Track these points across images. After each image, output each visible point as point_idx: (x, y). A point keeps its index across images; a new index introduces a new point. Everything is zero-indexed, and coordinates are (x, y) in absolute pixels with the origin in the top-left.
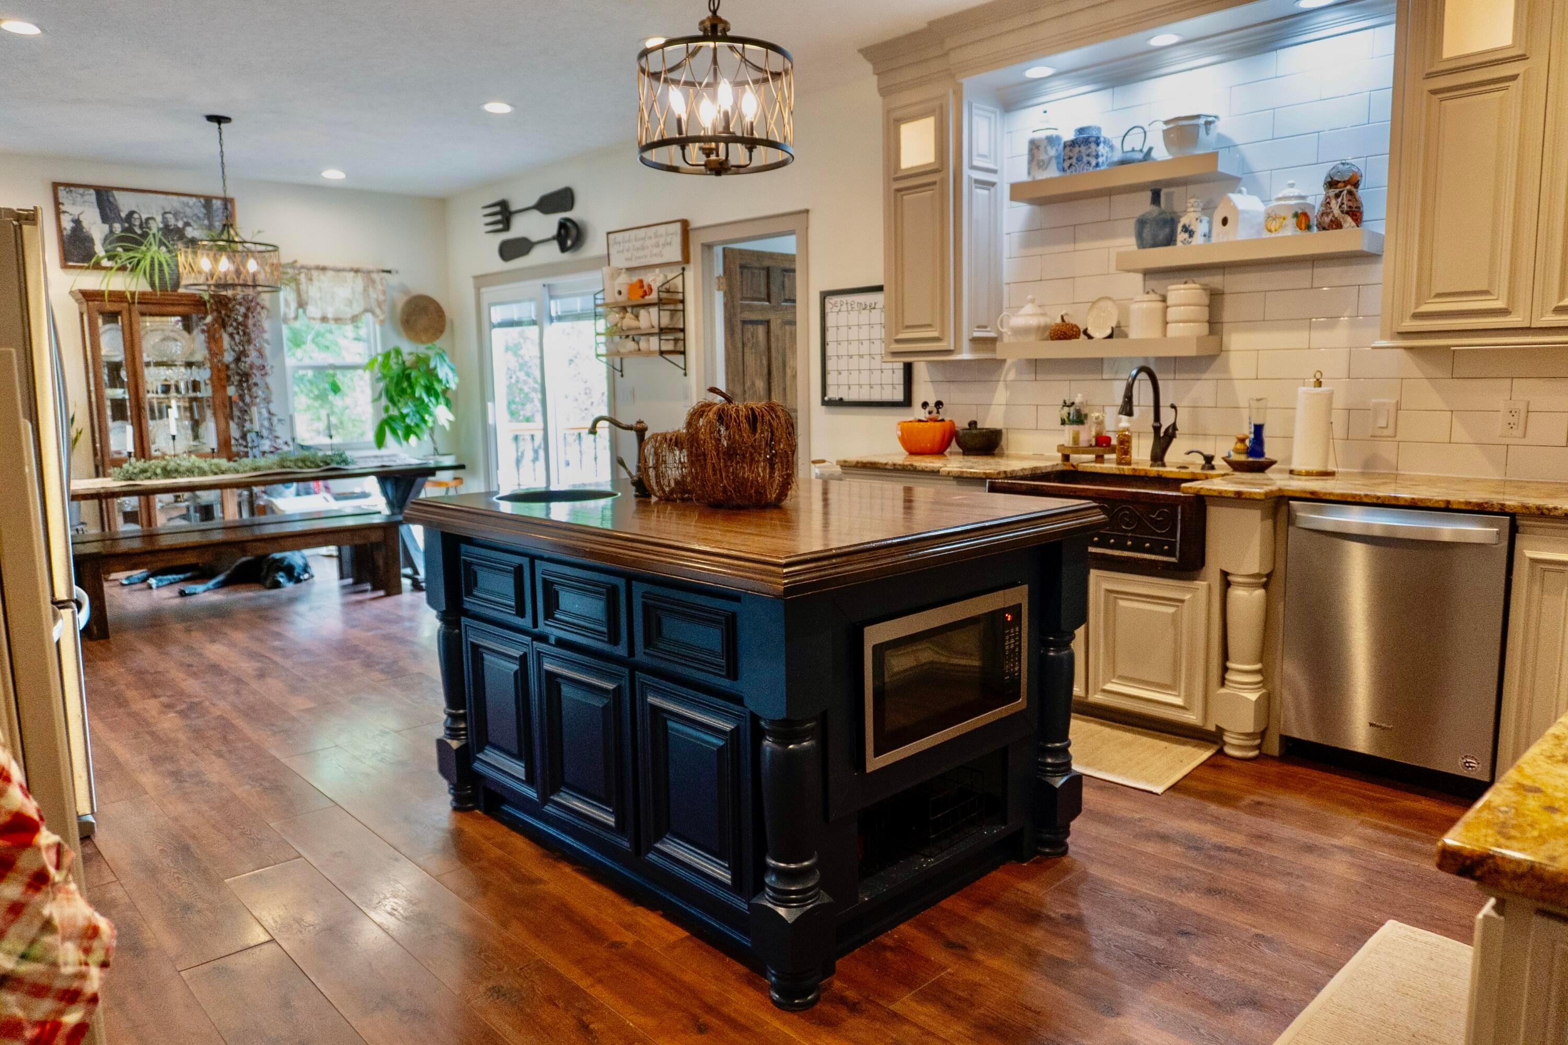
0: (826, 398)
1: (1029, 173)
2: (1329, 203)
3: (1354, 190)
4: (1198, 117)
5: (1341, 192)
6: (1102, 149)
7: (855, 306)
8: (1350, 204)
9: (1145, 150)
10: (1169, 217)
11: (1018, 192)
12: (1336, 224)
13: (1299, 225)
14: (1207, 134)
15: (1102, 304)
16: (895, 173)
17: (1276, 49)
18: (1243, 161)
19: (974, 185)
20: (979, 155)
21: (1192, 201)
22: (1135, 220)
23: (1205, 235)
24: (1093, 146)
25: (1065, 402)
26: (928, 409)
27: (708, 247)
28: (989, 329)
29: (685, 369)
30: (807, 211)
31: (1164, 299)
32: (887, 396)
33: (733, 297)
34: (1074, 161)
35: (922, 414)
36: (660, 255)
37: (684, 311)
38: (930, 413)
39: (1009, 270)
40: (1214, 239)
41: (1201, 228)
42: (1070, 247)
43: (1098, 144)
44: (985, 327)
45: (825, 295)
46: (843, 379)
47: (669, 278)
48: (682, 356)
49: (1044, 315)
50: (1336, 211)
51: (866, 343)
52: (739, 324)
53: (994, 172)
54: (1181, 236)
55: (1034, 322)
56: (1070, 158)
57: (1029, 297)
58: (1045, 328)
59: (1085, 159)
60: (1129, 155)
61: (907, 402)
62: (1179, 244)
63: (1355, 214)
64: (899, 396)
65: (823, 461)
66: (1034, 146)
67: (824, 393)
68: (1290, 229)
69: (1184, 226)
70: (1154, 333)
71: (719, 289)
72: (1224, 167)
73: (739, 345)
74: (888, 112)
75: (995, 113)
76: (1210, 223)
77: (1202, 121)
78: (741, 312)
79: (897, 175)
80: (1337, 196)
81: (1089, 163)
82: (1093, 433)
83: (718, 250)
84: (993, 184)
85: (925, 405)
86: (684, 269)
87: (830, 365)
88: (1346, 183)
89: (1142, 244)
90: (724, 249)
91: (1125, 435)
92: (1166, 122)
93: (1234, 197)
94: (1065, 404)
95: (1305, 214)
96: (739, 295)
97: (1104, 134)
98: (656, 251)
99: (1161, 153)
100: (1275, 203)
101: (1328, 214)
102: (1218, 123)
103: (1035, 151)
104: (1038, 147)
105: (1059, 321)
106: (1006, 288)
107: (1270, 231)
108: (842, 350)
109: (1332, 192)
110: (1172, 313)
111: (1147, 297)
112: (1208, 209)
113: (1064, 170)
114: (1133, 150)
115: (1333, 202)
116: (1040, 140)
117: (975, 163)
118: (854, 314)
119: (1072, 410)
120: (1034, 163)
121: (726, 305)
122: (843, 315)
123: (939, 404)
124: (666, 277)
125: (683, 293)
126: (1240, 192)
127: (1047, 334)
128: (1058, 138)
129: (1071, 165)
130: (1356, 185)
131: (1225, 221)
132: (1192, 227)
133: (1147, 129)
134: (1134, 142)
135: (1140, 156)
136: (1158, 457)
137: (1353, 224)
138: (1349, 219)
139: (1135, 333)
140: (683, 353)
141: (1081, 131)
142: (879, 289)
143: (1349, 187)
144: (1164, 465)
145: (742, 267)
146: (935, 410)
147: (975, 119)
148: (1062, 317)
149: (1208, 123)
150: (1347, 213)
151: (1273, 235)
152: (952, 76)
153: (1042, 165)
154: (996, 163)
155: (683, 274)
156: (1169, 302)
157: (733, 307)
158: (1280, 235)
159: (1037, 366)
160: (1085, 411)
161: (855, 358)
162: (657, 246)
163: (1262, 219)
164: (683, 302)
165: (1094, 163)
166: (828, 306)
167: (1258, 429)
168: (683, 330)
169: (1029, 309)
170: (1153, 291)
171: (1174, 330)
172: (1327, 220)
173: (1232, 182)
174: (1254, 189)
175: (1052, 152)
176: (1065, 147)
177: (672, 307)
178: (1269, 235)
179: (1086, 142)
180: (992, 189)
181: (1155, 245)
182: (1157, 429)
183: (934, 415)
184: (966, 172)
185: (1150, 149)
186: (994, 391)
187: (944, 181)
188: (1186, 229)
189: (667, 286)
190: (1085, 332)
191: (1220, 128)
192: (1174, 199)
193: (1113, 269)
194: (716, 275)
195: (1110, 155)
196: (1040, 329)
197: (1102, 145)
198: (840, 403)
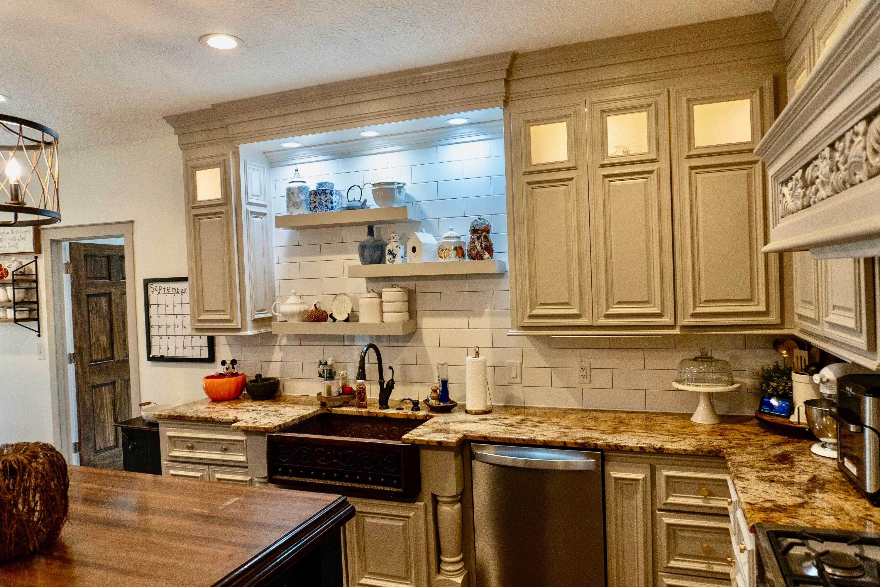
0: (151, 356)
1: (288, 210)
2: (474, 242)
3: (487, 235)
4: (393, 183)
5: (481, 236)
6: (335, 198)
7: (171, 290)
8: (486, 244)
9: (362, 201)
10: (379, 244)
11: (281, 222)
12: (479, 257)
13: (457, 255)
14: (400, 194)
15: (341, 297)
16: (193, 203)
17: (436, 146)
18: (422, 212)
19: (250, 216)
20: (253, 195)
21: (393, 235)
22: (359, 243)
23: (402, 257)
24: (329, 195)
25: (320, 362)
26: (226, 366)
27: (56, 242)
28: (266, 312)
29: (39, 332)
30: (132, 222)
31: (380, 296)
32: (196, 354)
33: (78, 278)
34: (317, 204)
35: (221, 370)
36: (17, 246)
37: (37, 288)
38: (227, 369)
39: (278, 272)
40: (409, 261)
41: (399, 253)
42: (318, 258)
43: (332, 195)
44: (263, 310)
45: (147, 282)
46: (163, 342)
47: (24, 264)
48: (37, 322)
49: (303, 303)
50: (479, 248)
51: (180, 317)
52: (85, 297)
53: (265, 206)
54: (388, 257)
55: (296, 309)
56: (315, 202)
57: (293, 291)
58: (305, 312)
59: (324, 204)
60: (353, 204)
61: (211, 359)
62: (387, 262)
63: (489, 249)
64: (205, 354)
65: (150, 403)
66: (290, 192)
67: (149, 351)
68: (453, 258)
69: (389, 251)
70: (375, 319)
71: (66, 273)
72: (410, 216)
73: (86, 313)
74: (186, 161)
75: (263, 167)
76: (405, 249)
77: (396, 186)
78: (86, 289)
79: (194, 205)
80: (478, 238)
81: (326, 206)
82: (340, 385)
83: (66, 245)
84: (265, 214)
85: (224, 363)
86: (36, 257)
87: (154, 331)
88: (483, 231)
89: (364, 261)
90: (70, 243)
91: (362, 388)
92: (374, 185)
93: (418, 234)
94: (320, 363)
95: (461, 248)
96: (83, 276)
97: (336, 188)
98: (12, 243)
99: (372, 204)
100: (443, 240)
101: (474, 249)
102: (405, 188)
103: (291, 196)
104: (293, 193)
105: (313, 308)
106: (277, 283)
107: (441, 257)
108: (162, 320)
109: (475, 236)
110: (386, 307)
111: (369, 295)
112: (404, 240)
113: (311, 210)
114: (354, 201)
115: (476, 242)
116: (294, 189)
117: (250, 201)
118: (170, 296)
119: (326, 368)
120: (291, 203)
121: (72, 284)
122: (161, 296)
123: (234, 362)
124: (21, 263)
125: (36, 275)
126: (422, 231)
127: (306, 316)
128: (306, 188)
129: (315, 207)
130: (488, 232)
131: (414, 249)
132: (394, 252)
133: (362, 187)
134: (355, 194)
135: (359, 205)
136: (384, 401)
137: (489, 256)
138: (486, 253)
139: (363, 319)
140: (37, 319)
141: (320, 184)
142: (185, 279)
143: (484, 234)
144: (388, 408)
145: (85, 256)
146: (231, 367)
147: (249, 171)
148: (315, 305)
149: (399, 188)
150: (485, 249)
151: (443, 260)
152: (232, 142)
153: (296, 205)
154: (265, 201)
155: (36, 261)
156: (384, 299)
157: (79, 285)
158: (447, 260)
159: (301, 338)
160: (335, 369)
161: (172, 327)
162: (13, 239)
163: (436, 249)
164: (36, 281)
165: (330, 205)
166: (150, 290)
167: (445, 383)
168: (37, 303)
169: (292, 299)
170: (373, 291)
171: (388, 318)
172: (474, 253)
173: (416, 225)
174: (430, 230)
175: (303, 197)
176: (310, 194)
177: (27, 285)
178: (440, 260)
179: (324, 192)
180: (264, 218)
181: (372, 262)
182: (381, 384)
183: (231, 370)
184: (244, 206)
185: (365, 201)
186: (272, 352)
187: (228, 212)
188: (391, 252)
189: (22, 270)
190: (331, 316)
191: (407, 190)
192: (382, 233)
193: (346, 274)
194: (64, 262)
195: (340, 201)
196: (301, 313)
197: (334, 195)
198: (162, 359)
